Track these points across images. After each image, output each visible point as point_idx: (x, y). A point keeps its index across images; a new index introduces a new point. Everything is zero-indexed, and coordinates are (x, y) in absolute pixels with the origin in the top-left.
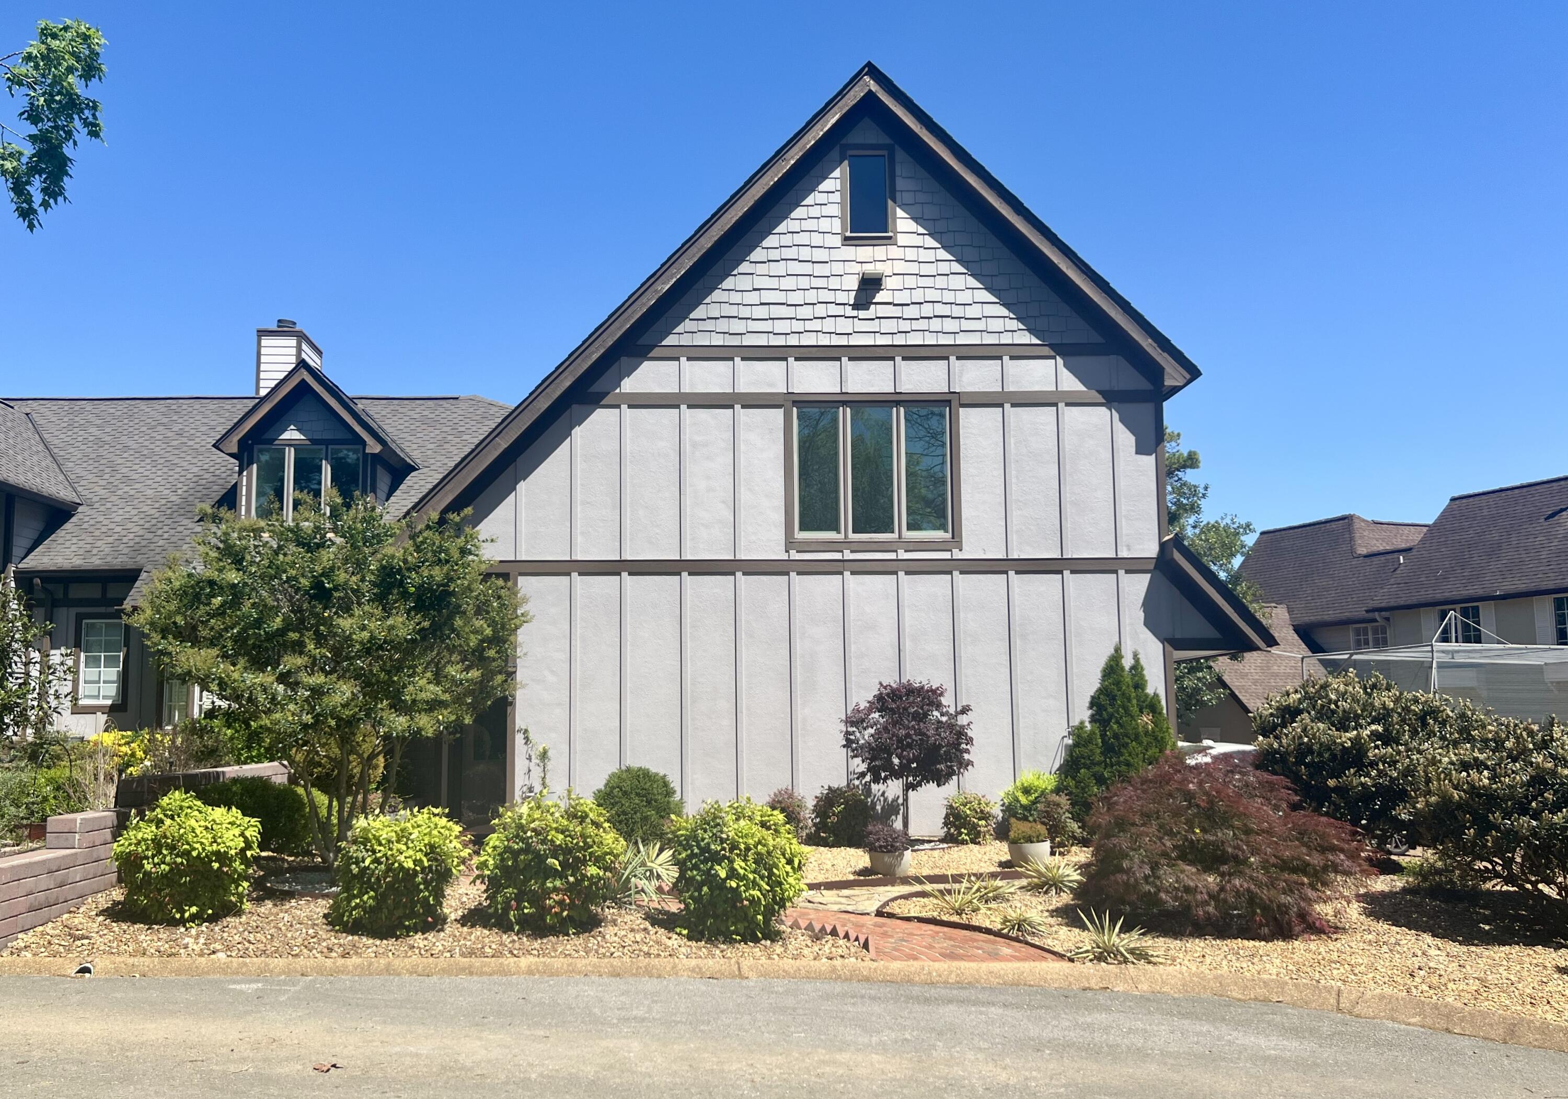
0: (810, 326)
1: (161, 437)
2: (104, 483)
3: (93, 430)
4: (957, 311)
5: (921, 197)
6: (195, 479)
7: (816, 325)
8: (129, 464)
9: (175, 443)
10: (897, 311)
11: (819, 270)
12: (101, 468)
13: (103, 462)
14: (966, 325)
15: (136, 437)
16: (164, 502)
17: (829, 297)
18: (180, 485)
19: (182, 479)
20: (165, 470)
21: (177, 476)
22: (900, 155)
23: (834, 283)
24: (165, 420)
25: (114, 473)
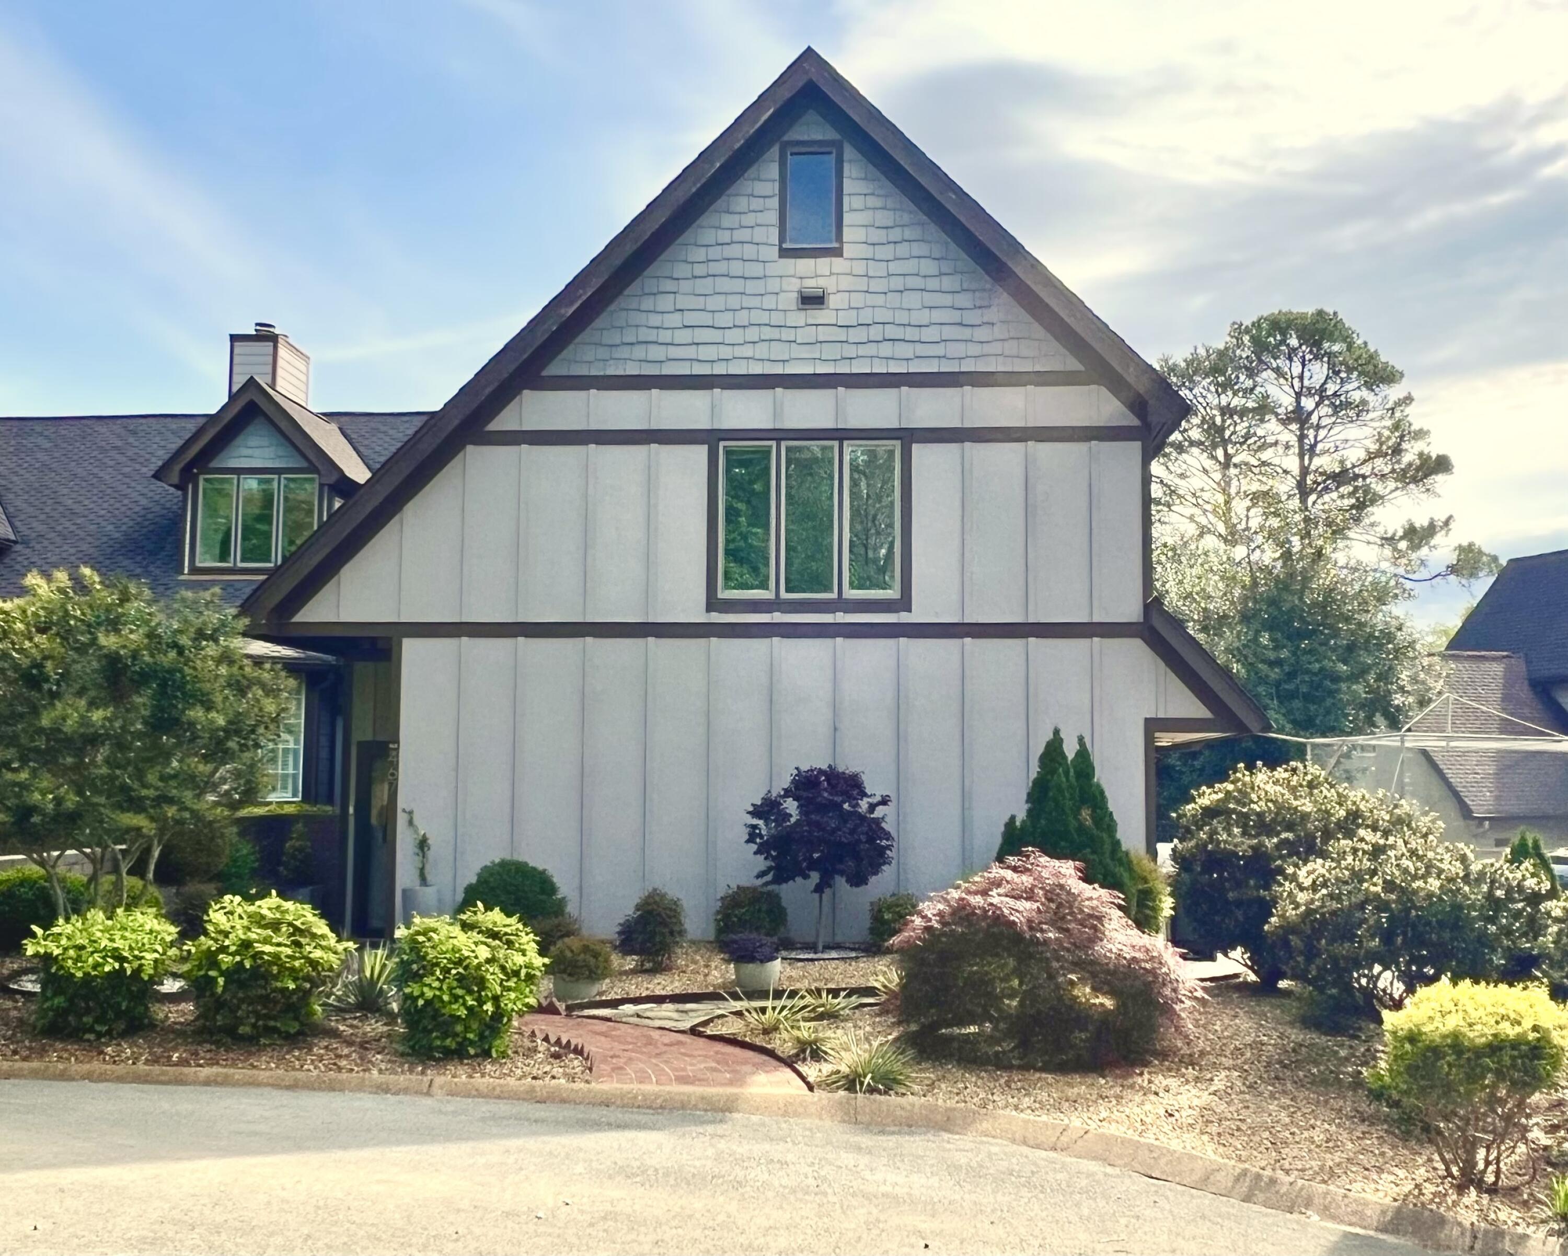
0: (739, 351)
1: (112, 463)
2: (43, 517)
3: (40, 455)
4: (910, 333)
5: (872, 201)
6: (143, 512)
7: (747, 351)
8: (74, 495)
9: (127, 470)
10: (841, 335)
11: (751, 287)
12: (44, 499)
13: (47, 492)
14: (921, 349)
15: (86, 464)
16: (105, 539)
17: (764, 318)
18: (126, 520)
19: (129, 513)
20: (112, 501)
21: (123, 509)
22: (849, 152)
23: (769, 302)
24: (119, 443)
25: (56, 506)
